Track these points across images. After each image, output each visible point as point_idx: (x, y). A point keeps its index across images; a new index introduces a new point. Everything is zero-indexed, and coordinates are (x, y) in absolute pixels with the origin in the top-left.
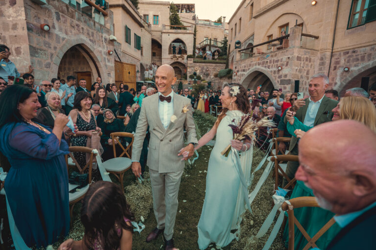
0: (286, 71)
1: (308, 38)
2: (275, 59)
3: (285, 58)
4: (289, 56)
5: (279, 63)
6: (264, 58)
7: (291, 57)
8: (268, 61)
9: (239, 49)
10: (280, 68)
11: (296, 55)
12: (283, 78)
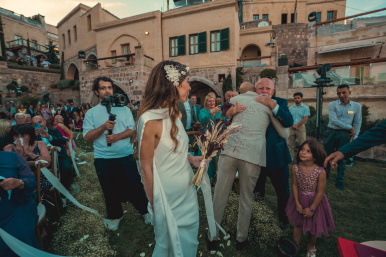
0: (136, 83)
1: (146, 58)
2: (126, 73)
3: (134, 73)
4: (137, 71)
5: (129, 77)
6: (115, 71)
7: (139, 72)
8: (119, 74)
9: (84, 60)
10: (131, 81)
11: (142, 71)
12: (135, 90)
